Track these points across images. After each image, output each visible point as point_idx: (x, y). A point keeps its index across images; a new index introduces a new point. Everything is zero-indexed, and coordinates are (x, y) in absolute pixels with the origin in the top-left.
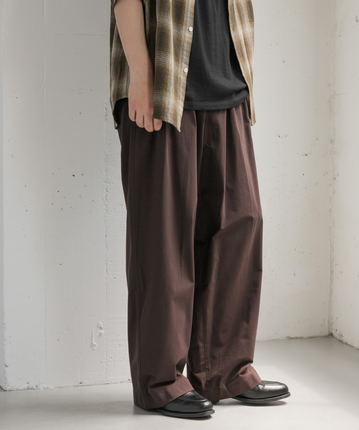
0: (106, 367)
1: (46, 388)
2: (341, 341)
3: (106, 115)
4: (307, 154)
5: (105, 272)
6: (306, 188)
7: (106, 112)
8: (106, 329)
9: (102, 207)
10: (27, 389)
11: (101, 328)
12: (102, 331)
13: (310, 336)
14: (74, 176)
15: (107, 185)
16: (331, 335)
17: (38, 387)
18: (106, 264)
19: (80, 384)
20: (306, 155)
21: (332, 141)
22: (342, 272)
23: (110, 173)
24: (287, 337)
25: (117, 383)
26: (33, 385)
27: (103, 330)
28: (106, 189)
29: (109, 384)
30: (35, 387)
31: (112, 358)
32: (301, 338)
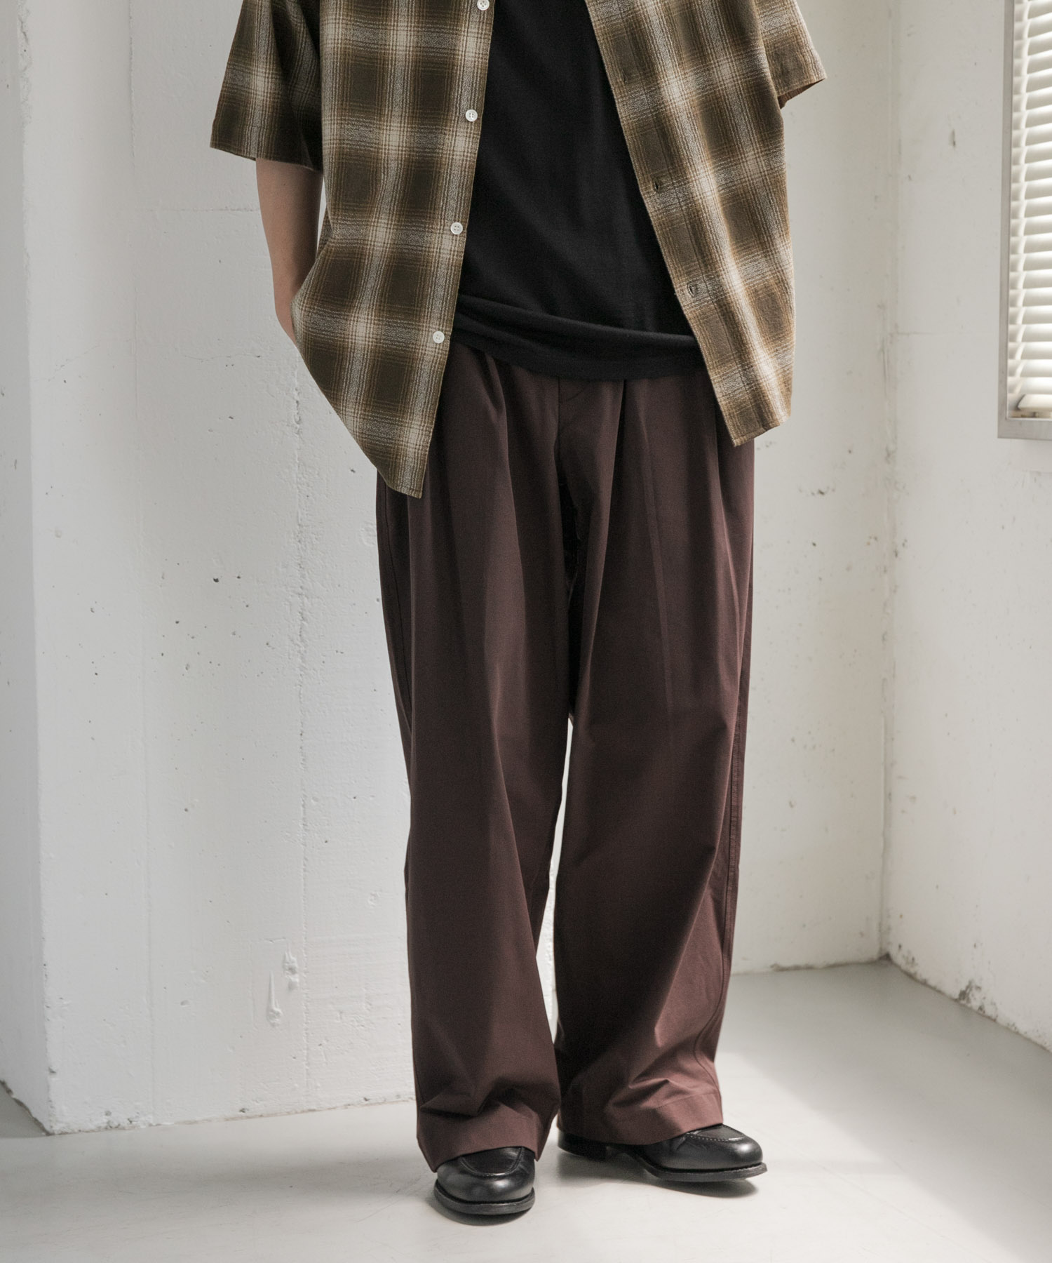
0: (307, 1067)
1: (154, 1124)
2: (911, 976)
3: (298, 419)
4: (823, 491)
5: (301, 826)
6: (820, 579)
7: (297, 411)
8: (305, 972)
9: (290, 659)
10: (106, 1128)
11: (292, 970)
12: (296, 979)
13: (832, 961)
14: (216, 580)
15: (303, 603)
16: (886, 958)
17: (134, 1123)
18: (303, 806)
19: (242, 1113)
20: (822, 493)
21: (889, 455)
22: (913, 798)
23: (310, 572)
24: (772, 967)
25: (334, 1108)
26: (120, 1118)
27: (297, 975)
28: (300, 613)
29: (314, 1110)
30: (125, 1123)
31: (320, 1045)
32: (809, 968)
